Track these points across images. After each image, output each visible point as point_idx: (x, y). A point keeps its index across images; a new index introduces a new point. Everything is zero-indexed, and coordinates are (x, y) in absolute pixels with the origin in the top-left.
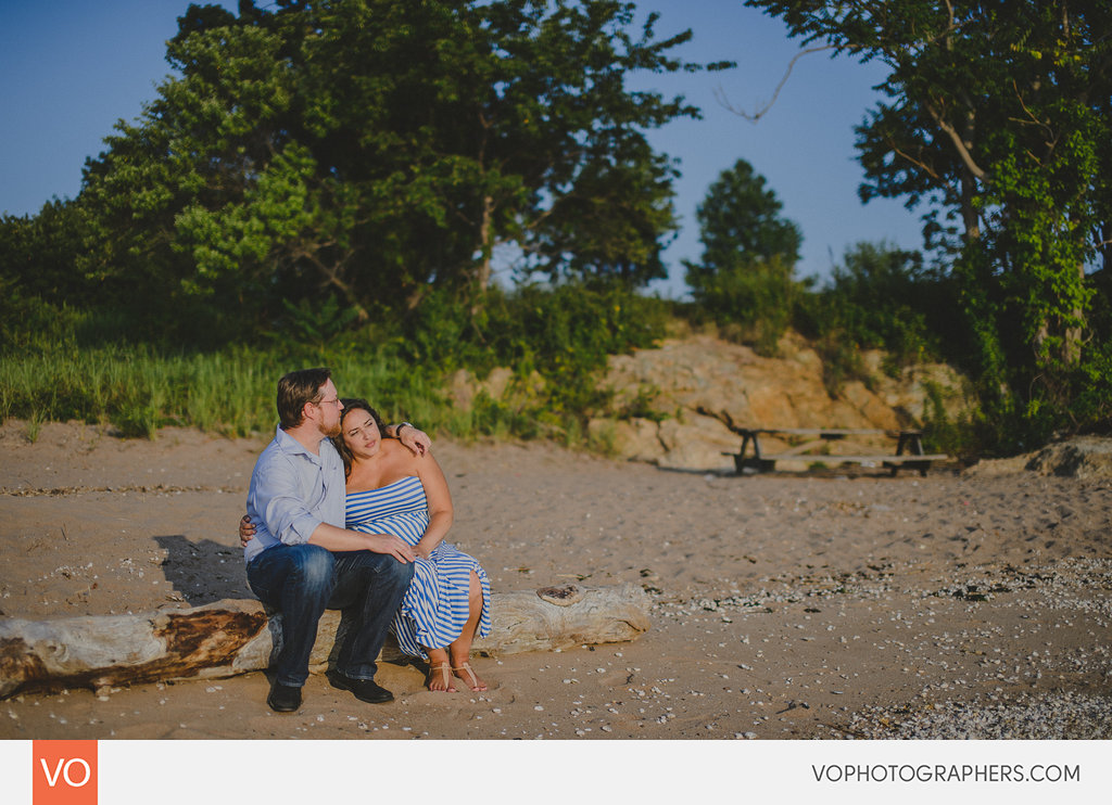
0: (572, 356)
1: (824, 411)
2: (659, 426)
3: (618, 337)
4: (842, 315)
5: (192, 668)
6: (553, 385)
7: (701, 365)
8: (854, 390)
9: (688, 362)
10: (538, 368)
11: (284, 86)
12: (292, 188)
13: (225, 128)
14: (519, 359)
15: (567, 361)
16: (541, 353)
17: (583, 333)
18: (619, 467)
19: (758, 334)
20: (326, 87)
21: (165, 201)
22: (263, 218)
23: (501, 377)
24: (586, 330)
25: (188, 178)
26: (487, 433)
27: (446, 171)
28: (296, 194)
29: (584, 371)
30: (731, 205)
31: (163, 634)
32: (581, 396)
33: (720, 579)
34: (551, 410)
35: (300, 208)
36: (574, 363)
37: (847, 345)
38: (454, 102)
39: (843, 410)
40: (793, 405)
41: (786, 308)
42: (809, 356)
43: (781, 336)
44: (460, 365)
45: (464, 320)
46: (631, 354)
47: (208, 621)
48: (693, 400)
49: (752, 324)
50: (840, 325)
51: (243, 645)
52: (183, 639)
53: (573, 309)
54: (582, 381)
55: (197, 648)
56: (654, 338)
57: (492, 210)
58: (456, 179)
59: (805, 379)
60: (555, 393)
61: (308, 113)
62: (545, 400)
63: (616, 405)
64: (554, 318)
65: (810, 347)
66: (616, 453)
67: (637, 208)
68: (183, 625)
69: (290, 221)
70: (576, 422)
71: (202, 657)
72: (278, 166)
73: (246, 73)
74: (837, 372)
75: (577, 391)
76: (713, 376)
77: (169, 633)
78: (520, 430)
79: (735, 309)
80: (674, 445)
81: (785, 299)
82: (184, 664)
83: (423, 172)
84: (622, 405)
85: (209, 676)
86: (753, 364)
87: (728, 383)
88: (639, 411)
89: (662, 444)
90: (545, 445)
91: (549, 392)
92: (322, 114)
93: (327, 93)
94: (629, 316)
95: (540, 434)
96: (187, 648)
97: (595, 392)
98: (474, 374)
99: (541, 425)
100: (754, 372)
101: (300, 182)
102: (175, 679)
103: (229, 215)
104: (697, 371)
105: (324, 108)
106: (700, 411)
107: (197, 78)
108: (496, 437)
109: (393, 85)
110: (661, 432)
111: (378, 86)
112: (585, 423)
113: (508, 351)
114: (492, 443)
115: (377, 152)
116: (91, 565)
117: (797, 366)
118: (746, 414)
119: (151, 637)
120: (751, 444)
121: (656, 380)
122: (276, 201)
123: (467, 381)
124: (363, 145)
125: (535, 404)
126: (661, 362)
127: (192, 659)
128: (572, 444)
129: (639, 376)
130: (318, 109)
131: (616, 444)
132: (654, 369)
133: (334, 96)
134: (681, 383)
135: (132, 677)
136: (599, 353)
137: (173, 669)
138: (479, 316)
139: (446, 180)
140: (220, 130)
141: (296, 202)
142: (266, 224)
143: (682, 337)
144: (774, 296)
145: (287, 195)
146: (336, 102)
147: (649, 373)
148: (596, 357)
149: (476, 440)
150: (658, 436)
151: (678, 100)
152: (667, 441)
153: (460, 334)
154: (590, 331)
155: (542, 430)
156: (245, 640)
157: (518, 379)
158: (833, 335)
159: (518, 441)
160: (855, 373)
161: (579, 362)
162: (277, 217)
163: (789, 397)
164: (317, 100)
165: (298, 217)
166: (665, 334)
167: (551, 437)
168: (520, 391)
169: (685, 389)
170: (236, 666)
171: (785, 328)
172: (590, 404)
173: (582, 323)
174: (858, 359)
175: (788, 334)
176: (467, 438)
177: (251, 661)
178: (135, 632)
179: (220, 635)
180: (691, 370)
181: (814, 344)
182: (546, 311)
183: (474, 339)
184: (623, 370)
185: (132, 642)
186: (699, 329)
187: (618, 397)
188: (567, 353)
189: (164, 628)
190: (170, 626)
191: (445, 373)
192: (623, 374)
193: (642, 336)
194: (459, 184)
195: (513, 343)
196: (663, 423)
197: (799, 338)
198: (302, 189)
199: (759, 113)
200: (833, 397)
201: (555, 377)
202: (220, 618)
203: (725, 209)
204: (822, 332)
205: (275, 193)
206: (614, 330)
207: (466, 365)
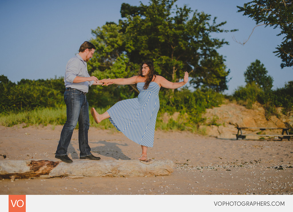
0: (196, 109)
1: (265, 124)
2: (218, 127)
3: (209, 104)
4: (271, 98)
5: (38, 175)
6: (190, 116)
7: (230, 111)
8: (273, 118)
9: (227, 110)
10: (187, 112)
11: (121, 39)
12: (122, 65)
13: (105, 51)
14: (182, 110)
15: (194, 110)
16: (188, 108)
17: (199, 103)
18: (206, 138)
19: (247, 103)
20: (131, 39)
21: (90, 69)
22: (114, 73)
23: (176, 114)
24: (200, 102)
25: (96, 63)
26: (171, 129)
27: (161, 60)
28: (123, 67)
29: (199, 113)
30: (254, 72)
31: (29, 165)
32: (198, 119)
33: (208, 162)
34: (189, 123)
35: (124, 71)
36: (196, 111)
37: (272, 106)
38: (163, 42)
39: (270, 123)
40: (256, 122)
41: (255, 96)
42: (261, 109)
43: (254, 104)
44: (166, 111)
45: (168, 100)
46: (212, 108)
47: (42, 163)
48: (228, 121)
49: (245, 100)
50: (270, 100)
51: (52, 169)
52: (35, 167)
53: (197, 97)
54: (198, 115)
55: (38, 169)
56: (219, 104)
57: (175, 71)
58: (164, 62)
59: (259, 115)
60: (191, 119)
61: (127, 46)
62: (188, 121)
63: (207, 122)
64: (191, 99)
65: (262, 106)
66: (206, 134)
67: (215, 70)
68: (35, 163)
69: (121, 74)
70: (196, 126)
71: (40, 172)
72: (119, 60)
73: (111, 36)
74: (269, 113)
75: (197, 118)
76: (234, 114)
77: (31, 165)
78: (180, 128)
79: (241, 96)
80: (222, 132)
81: (255, 94)
82: (35, 174)
83: (156, 61)
84: (209, 122)
85: (43, 177)
86: (245, 111)
87: (238, 116)
88: (213, 123)
89: (219, 132)
90: (187, 132)
91: (189, 118)
92: (130, 46)
93: (131, 41)
94: (212, 98)
95: (186, 129)
96: (36, 169)
97: (201, 119)
98: (169, 114)
99: (186, 127)
100: (245, 113)
101: (124, 64)
102: (34, 178)
103: (106, 73)
104: (229, 113)
105: (131, 45)
106: (230, 123)
107: (99, 38)
108: (174, 130)
109: (147, 38)
110: (219, 129)
111: (144, 38)
112: (198, 126)
113: (179, 108)
114: (172, 131)
115: (144, 56)
116: (36, 153)
117: (257, 111)
118: (242, 124)
119: (26, 166)
120: (240, 132)
121: (218, 115)
122: (118, 69)
123: (167, 116)
124: (140, 54)
125: (185, 122)
126: (220, 110)
127: (38, 172)
128: (194, 132)
129: (214, 114)
130: (129, 45)
131: (206, 132)
132: (218, 112)
133: (133, 41)
134: (225, 116)
135: (21, 176)
136: (203, 108)
137: (32, 175)
138: (172, 99)
139: (161, 62)
140: (104, 51)
141: (123, 69)
142: (115, 75)
143: (227, 104)
144: (252, 93)
145: (121, 67)
146: (134, 43)
147: (216, 113)
148: (203, 109)
149: (168, 131)
150: (218, 130)
151: (223, 40)
152: (220, 131)
153: (166, 103)
154: (201, 102)
155: (187, 128)
156: (52, 168)
157: (181, 115)
158: (268, 103)
159: (179, 131)
160: (273, 113)
161: (198, 110)
162: (118, 73)
163: (255, 120)
164: (129, 43)
165: (124, 73)
166: (222, 103)
167: (189, 130)
168: (181, 118)
169: (226, 118)
170: (50, 175)
171: (255, 101)
172: (200, 121)
173: (199, 100)
174: (275, 109)
175: (256, 103)
176: (165, 130)
177: (54, 174)
178: (22, 164)
179: (45, 167)
180: (228, 113)
181: (263, 106)
182: (190, 97)
183: (170, 104)
184: (210, 113)
185: (20, 167)
186: (231, 102)
187: (208, 120)
188: (194, 108)
189: (29, 164)
190: (31, 163)
191: (162, 113)
192: (210, 114)
193: (215, 104)
194: (164, 63)
195: (180, 105)
196: (219, 127)
197: (259, 104)
198: (125, 66)
199: (244, 42)
200: (267, 120)
201: (191, 115)
202: (46, 162)
203: (252, 73)
204: (265, 102)
205: (118, 67)
206: (208, 102)
207: (167, 111)
